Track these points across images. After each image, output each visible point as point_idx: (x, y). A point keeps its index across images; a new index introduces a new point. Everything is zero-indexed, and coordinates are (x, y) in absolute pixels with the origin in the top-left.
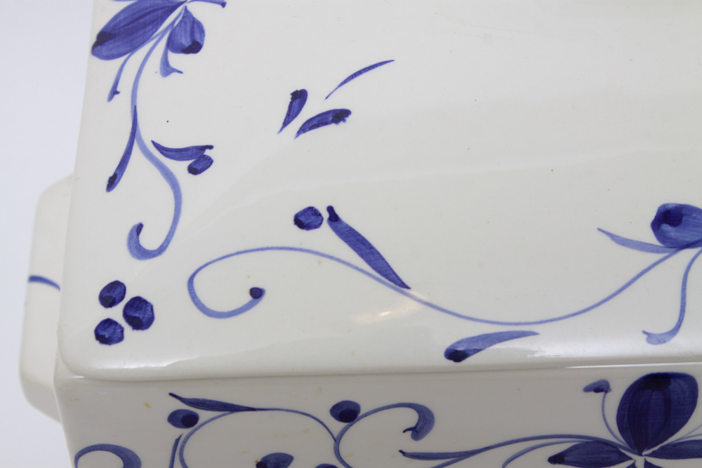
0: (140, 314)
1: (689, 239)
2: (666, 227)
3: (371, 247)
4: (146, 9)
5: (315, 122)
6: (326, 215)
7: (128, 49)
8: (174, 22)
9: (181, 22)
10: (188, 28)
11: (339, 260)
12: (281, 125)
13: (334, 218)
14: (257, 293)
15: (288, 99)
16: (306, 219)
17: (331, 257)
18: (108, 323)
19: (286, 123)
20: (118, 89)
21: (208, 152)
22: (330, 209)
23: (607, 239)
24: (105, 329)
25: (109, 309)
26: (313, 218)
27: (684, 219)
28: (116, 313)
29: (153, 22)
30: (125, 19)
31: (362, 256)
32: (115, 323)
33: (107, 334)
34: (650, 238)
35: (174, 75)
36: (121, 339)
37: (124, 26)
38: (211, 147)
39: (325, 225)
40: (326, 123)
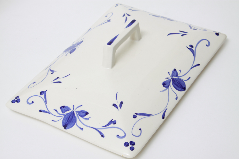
0: (133, 143)
1: (168, 85)
2: (165, 86)
3: (144, 114)
4: (68, 117)
5: (121, 106)
6: (136, 114)
7: (74, 123)
8: (77, 114)
9: (78, 113)
10: (81, 112)
11: (143, 118)
12: (118, 110)
13: (137, 114)
14: (140, 129)
15: (114, 106)
16: (135, 117)
17: (142, 118)
18: (131, 148)
19: (118, 109)
20: (82, 128)
21: (113, 121)
22: (135, 113)
23: (162, 92)
24: (131, 149)
25: (129, 146)
26: (135, 116)
27: (165, 83)
28: (130, 146)
29: (73, 117)
30: (66, 121)
31: (144, 115)
32: (131, 147)
33: (132, 149)
34: (165, 88)
35: (89, 119)
36: (134, 148)
37: (67, 122)
38: (112, 120)
39: (137, 115)
40: (122, 105)
